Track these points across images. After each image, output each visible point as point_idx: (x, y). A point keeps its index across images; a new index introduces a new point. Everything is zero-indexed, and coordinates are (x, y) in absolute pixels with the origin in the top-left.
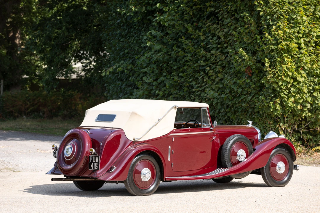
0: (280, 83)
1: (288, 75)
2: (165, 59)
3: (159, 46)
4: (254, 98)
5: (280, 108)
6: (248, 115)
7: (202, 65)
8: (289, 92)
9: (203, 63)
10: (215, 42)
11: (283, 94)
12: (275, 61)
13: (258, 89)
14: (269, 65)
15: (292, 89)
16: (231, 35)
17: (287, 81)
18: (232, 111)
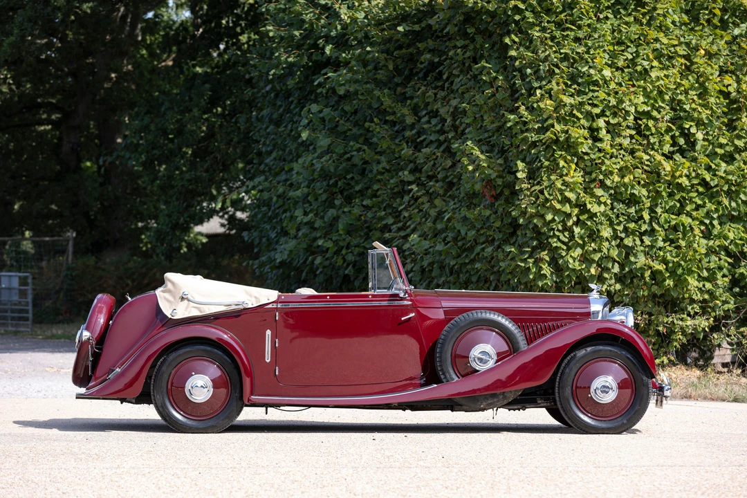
0: (549, 217)
1: (568, 200)
2: (340, 168)
3: (327, 140)
4: (499, 250)
5: (550, 273)
7: (405, 179)
8: (572, 237)
9: (409, 176)
10: (433, 129)
11: (555, 240)
12: (539, 169)
13: (508, 231)
14: (524, 175)
15: (577, 230)
17: (565, 213)
18: (461, 280)
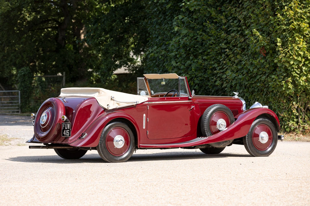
0: (292, 63)
1: (300, 55)
2: (192, 43)
3: (186, 31)
4: (268, 77)
5: (292, 87)
6: (264, 94)
7: (223, 47)
8: (301, 72)
9: (224, 46)
10: (235, 25)
11: (294, 73)
12: (287, 41)
13: (272, 69)
14: (280, 44)
15: (304, 68)
16: (250, 17)
17: (299, 61)
18: (250, 91)
